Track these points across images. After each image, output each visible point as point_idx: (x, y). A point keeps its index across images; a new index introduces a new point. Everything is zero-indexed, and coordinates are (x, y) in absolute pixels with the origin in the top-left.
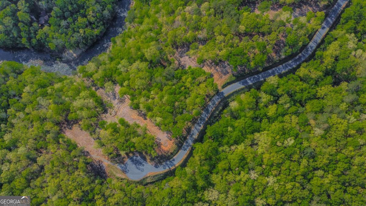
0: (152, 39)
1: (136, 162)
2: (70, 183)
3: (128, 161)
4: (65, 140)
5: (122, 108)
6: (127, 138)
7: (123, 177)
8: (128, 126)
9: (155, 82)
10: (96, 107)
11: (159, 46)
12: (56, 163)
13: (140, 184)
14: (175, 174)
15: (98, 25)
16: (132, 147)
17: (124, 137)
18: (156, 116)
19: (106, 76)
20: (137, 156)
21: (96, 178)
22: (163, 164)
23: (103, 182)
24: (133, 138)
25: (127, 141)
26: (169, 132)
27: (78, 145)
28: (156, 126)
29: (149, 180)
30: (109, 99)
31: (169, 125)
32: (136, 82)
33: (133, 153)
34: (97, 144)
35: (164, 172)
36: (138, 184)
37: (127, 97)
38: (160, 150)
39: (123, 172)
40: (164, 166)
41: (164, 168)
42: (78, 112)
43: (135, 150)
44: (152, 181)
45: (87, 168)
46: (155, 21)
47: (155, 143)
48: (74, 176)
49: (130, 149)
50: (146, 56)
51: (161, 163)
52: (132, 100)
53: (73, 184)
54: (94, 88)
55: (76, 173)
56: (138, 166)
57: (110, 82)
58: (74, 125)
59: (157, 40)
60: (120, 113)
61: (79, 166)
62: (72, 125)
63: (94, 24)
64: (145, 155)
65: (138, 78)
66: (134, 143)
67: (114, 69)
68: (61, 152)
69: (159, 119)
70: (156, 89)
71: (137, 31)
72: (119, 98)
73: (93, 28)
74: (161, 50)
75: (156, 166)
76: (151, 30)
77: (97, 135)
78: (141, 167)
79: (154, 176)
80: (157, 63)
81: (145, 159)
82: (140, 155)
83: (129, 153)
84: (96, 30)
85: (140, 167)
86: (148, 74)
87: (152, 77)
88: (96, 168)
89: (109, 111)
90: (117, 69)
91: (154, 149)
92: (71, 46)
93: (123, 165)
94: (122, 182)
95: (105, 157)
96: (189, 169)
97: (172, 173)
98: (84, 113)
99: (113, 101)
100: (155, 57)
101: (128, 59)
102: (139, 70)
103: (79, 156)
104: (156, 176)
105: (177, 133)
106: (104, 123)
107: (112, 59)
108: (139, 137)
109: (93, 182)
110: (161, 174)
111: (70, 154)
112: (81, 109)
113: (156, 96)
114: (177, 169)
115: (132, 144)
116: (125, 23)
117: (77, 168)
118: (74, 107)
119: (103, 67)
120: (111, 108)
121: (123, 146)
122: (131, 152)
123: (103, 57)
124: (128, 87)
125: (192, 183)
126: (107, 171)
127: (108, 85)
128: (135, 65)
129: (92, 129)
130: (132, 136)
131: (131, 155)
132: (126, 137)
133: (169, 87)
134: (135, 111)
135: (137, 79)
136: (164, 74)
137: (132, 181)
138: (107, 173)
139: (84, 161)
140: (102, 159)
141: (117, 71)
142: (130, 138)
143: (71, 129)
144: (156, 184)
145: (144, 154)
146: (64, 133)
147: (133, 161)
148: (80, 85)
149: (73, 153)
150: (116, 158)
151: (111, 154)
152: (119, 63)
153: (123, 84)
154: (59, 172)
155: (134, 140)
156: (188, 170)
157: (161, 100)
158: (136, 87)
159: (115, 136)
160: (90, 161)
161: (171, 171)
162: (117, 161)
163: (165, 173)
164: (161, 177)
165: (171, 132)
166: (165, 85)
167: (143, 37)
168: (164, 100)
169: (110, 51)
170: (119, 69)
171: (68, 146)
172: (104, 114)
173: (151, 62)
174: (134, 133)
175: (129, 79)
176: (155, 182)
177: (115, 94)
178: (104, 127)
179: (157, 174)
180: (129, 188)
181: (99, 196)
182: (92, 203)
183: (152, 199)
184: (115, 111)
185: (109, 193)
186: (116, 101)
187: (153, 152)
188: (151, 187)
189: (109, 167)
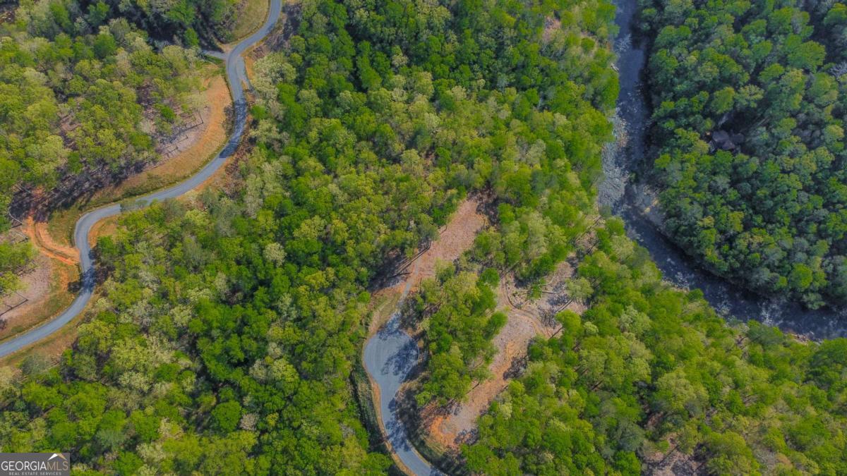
0: (714, 390)
2: (363, 216)
3: (407, 336)
4: (454, 201)
5: (530, 320)
6: (459, 334)
7: (372, 328)
8: (488, 334)
9: (602, 400)
10: (528, 261)
11: (698, 409)
12: (403, 186)
13: (353, 366)
14: (374, 451)
15: (730, 258)
16: (439, 345)
17: (462, 326)
18: (514, 402)
19: (605, 279)
20: (417, 358)
21: (370, 267)
22: (399, 421)
23: (361, 283)
24: (461, 348)
25: (453, 333)
26: (476, 435)
27: (443, 228)
28: (490, 403)
29: (362, 387)
30: (550, 290)
31: (493, 435)
32: (597, 350)
33: (425, 347)
34: (445, 267)
35: (380, 424)
36: (354, 361)
37: (557, 332)
38: (430, 414)
39: (381, 327)
40: (394, 424)
41: (388, 423)
42: (516, 223)
43: (431, 353)
44: (360, 394)
45: (393, 249)
46: (763, 399)
47: (448, 399)
48: (376, 223)
49: (434, 341)
50: (666, 376)
51: (401, 417)
52: (551, 344)
53: (360, 221)
54: (572, 254)
55: (383, 227)
56: (394, 360)
57: (592, 291)
58: (486, 218)
59: (712, 403)
60: (517, 315)
61: (397, 232)
62: (487, 213)
63: (731, 248)
64: (421, 376)
65: (606, 357)
66: (448, 351)
67: (624, 299)
68: (428, 195)
69: (507, 409)
70: (583, 402)
71: (728, 350)
72: (553, 311)
73: (719, 246)
74: (688, 413)
75: (393, 405)
76: (737, 385)
77: (466, 265)
78: (392, 368)
79: (370, 400)
80: (649, 403)
81: (411, 376)
82: (420, 364)
83: (425, 340)
84: (716, 253)
85: (393, 366)
86: (620, 379)
87: (614, 391)
88: (392, 268)
89: (522, 291)
90: (625, 305)
91: (434, 398)
92: (667, 203)
93: (396, 326)
94: (361, 324)
95: (416, 286)
97: (376, 443)
98: (513, 237)
99: (545, 299)
100: (666, 398)
101: (654, 332)
102: (628, 359)
103: (419, 231)
104: (372, 405)
105: (473, 458)
106: (494, 282)
107: (648, 292)
108: (462, 362)
109: (364, 262)
110: (375, 415)
111: (423, 211)
112: (523, 230)
113: (564, 403)
114: (385, 458)
115: (446, 346)
116: (745, 322)
117: (393, 228)
118: (527, 213)
119: (628, 273)
120: (528, 293)
121: (440, 324)
122: (428, 343)
123: (650, 273)
124: (582, 333)
126: (386, 292)
127: (585, 287)
128: (641, 348)
129: (479, 254)
130: (466, 344)
131: (421, 344)
132: (462, 330)
133: (591, 435)
134: (525, 351)
135: (604, 353)
136: (623, 424)
137: (362, 346)
138: (381, 292)
139: (408, 242)
140: (413, 280)
141: (620, 306)
142: (460, 341)
143: (478, 210)
144: (352, 404)
145: (423, 374)
146: (469, 199)
147: (406, 348)
148: (577, 225)
149: (424, 217)
150: (415, 310)
151: (424, 297)
152: (640, 310)
153: (590, 320)
154: (386, 193)
155: (455, 349)
157: (556, 414)
158: (584, 353)
159: (463, 306)
160: (408, 256)
161: (382, 440)
162: (406, 312)
163: (378, 427)
164: (369, 416)
165: (475, 442)
166: (596, 426)
167: (717, 366)
168: (557, 422)
169: (666, 288)
170: (625, 310)
171: (441, 208)
172: (515, 281)
173: (652, 389)
174: (473, 350)
175: (601, 334)
176: (358, 401)
177: (564, 302)
178: (484, 281)
179: (376, 405)
180: (345, 341)
181: (332, 277)
182: (319, 262)
183: (318, 395)
184: (521, 303)
185: (337, 297)
186: (547, 307)
187: (428, 395)
188: (346, 393)
189: (395, 296)
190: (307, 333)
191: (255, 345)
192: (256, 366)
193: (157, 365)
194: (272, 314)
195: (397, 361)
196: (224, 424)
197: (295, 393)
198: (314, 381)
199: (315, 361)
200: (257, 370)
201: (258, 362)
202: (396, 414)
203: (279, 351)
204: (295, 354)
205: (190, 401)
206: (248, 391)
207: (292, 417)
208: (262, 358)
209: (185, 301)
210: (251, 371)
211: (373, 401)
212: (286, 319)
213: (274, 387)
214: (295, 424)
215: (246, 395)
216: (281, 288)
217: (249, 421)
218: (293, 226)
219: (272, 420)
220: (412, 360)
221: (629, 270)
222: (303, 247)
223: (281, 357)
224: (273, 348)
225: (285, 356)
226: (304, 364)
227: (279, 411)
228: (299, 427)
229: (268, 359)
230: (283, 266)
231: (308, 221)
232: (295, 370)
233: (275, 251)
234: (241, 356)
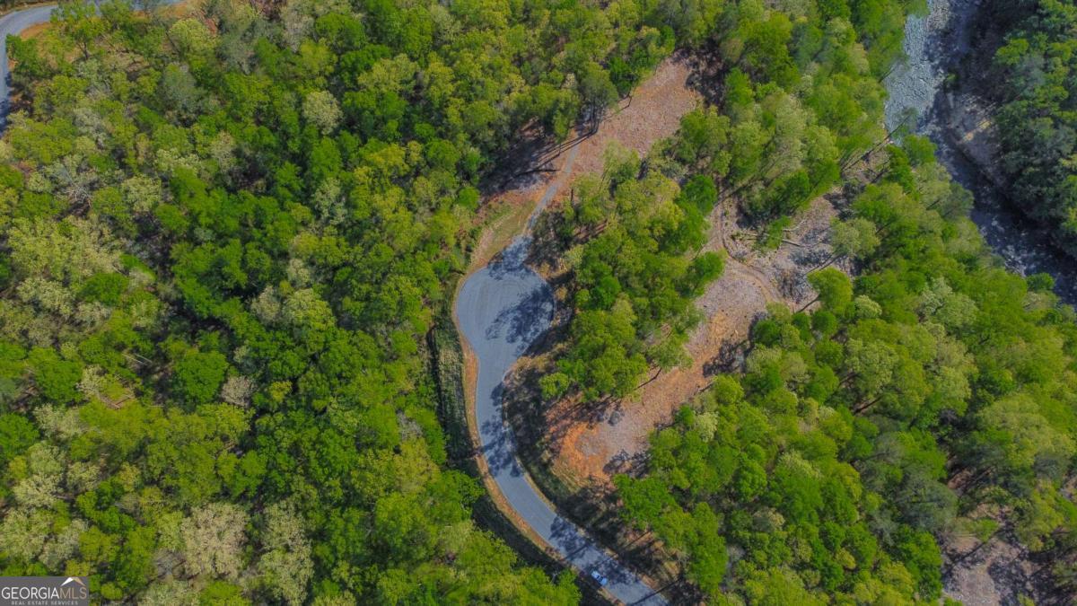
1: (527, 312)
2: (484, 59)
3: (539, 278)
4: (653, 50)
5: (758, 282)
6: (635, 282)
7: (476, 257)
8: (685, 292)
9: (882, 431)
10: (766, 183)
12: (563, 16)
13: (436, 319)
14: (455, 468)
16: (594, 294)
17: (641, 267)
18: (721, 414)
19: (899, 230)
20: (551, 318)
21: (486, 149)
22: (507, 423)
23: (467, 175)
24: (636, 310)
26: (644, 466)
27: (624, 102)
28: (674, 412)
29: (446, 355)
30: (795, 240)
31: (680, 467)
32: (883, 343)
33: (568, 301)
34: (623, 160)
35: (471, 425)
36: (438, 308)
37: (810, 302)
38: (565, 417)
39: (495, 257)
40: (497, 427)
41: (488, 424)
42: (756, 107)
43: (578, 309)
44: (441, 367)
45: (531, 126)
47: (601, 395)
48: (507, 72)
49: (585, 287)
50: (997, 405)
51: (511, 415)
52: (798, 321)
53: (477, 67)
54: (836, 190)
55: (516, 79)
56: (511, 316)
57: (876, 242)
58: (701, 97)
60: (734, 271)
62: (704, 92)
64: (555, 350)
66: (608, 309)
67: (927, 266)
69: (708, 422)
70: (847, 431)
72: (797, 274)
75: (499, 393)
77: (661, 162)
78: (506, 328)
79: (459, 379)
81: (536, 348)
82: (555, 328)
83: (569, 287)
85: (508, 326)
86: (919, 400)
88: (526, 159)
89: (748, 234)
90: (930, 275)
91: (575, 388)
93: (523, 257)
94: (458, 245)
95: (564, 194)
96: (462, 541)
97: (459, 455)
98: (750, 128)
99: (786, 253)
100: (1001, 443)
101: (979, 328)
102: (931, 366)
103: (582, 88)
104: (461, 389)
105: (638, 499)
106: (704, 204)
107: (970, 263)
108: (634, 330)
109: (474, 140)
110: (463, 408)
113: (813, 428)
114: (471, 482)
115: (608, 299)
117: (535, 83)
118: (777, 95)
120: (758, 239)
121: (601, 257)
122: (575, 291)
123: (968, 235)
124: (852, 313)
125: (398, 542)
126: (510, 197)
127: (866, 233)
128: (955, 350)
130: (644, 302)
131: (562, 293)
132: (640, 275)
133: (857, 490)
134: (746, 332)
136: (917, 477)
137: (455, 287)
138: (501, 198)
139: (562, 106)
140: (560, 183)
141: (922, 276)
142: (633, 293)
143: (690, 83)
144: (427, 383)
145: (560, 346)
146: (676, 60)
147: (536, 297)
149: (596, 69)
150: (558, 235)
151: (576, 212)
152: (956, 288)
153: (867, 294)
155: (624, 309)
156: (462, 533)
157: (796, 445)
159: (647, 233)
160: (558, 138)
161: (472, 454)
162: (542, 235)
163: (466, 428)
164: (452, 408)
165: (639, 477)
166: (867, 476)
168: (794, 459)
170: (931, 284)
171: (627, 59)
172: (738, 214)
173: (964, 426)
174: (655, 313)
175: (886, 317)
176: (437, 380)
177: (817, 261)
178: (689, 197)
179: (467, 391)
180: (427, 269)
181: (415, 157)
182: (398, 134)
183: (366, 357)
184: (745, 254)
185: (419, 190)
186: (789, 266)
187: (564, 380)
188: (419, 364)
189: (524, 206)
190: (358, 249)
191: (267, 262)
192: (263, 296)
193: (87, 272)
194: (302, 211)
195: (516, 319)
196: (193, 389)
197: (326, 349)
198: (360, 332)
199: (367, 298)
200: (265, 303)
201: (269, 289)
202: (503, 410)
203: (305, 274)
204: (333, 283)
205: (147, 346)
206: (244, 337)
207: (313, 390)
208: (276, 284)
209: (149, 168)
210: (254, 306)
211: (464, 381)
212: (327, 223)
213: (291, 335)
214: (318, 404)
215: (240, 344)
216: (325, 170)
217: (237, 387)
218: (359, 66)
219: (279, 391)
220: (542, 320)
221: (941, 221)
222: (372, 103)
223: (309, 285)
224: (296, 268)
225: (317, 285)
226: (347, 302)
227: (294, 380)
228: (325, 410)
229: (285, 285)
230: (335, 134)
231: (388, 62)
232: (330, 311)
233: (323, 107)
234: (241, 278)
